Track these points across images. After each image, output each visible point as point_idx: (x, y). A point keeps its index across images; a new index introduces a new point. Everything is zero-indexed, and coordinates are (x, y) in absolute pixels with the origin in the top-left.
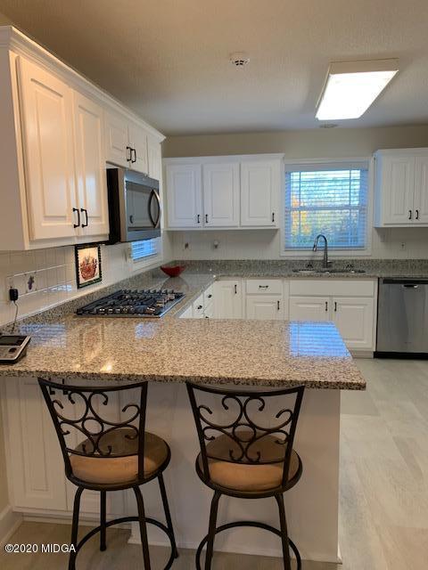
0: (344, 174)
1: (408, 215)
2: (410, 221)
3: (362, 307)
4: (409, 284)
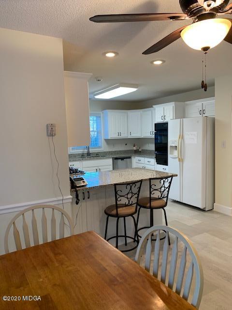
1: (117, 134)
2: (118, 136)
4: (122, 159)
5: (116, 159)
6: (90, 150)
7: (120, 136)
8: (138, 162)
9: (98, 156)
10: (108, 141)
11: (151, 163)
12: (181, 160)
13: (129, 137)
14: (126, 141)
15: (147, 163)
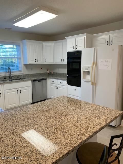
0: (11, 46)
1: (35, 60)
2: (35, 62)
3: (28, 90)
4: (39, 80)
5: (35, 81)
6: (11, 73)
7: (37, 62)
8: (52, 82)
9: (19, 78)
10: (28, 66)
11: (63, 84)
12: (94, 84)
13: (44, 63)
14: (41, 66)
15: (60, 84)
